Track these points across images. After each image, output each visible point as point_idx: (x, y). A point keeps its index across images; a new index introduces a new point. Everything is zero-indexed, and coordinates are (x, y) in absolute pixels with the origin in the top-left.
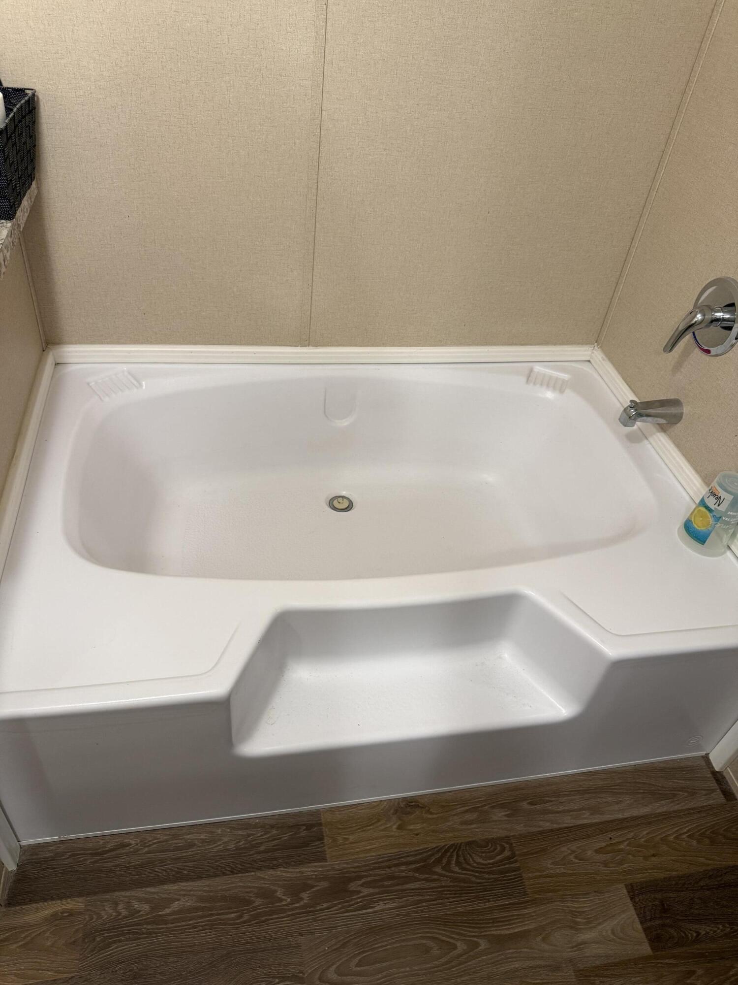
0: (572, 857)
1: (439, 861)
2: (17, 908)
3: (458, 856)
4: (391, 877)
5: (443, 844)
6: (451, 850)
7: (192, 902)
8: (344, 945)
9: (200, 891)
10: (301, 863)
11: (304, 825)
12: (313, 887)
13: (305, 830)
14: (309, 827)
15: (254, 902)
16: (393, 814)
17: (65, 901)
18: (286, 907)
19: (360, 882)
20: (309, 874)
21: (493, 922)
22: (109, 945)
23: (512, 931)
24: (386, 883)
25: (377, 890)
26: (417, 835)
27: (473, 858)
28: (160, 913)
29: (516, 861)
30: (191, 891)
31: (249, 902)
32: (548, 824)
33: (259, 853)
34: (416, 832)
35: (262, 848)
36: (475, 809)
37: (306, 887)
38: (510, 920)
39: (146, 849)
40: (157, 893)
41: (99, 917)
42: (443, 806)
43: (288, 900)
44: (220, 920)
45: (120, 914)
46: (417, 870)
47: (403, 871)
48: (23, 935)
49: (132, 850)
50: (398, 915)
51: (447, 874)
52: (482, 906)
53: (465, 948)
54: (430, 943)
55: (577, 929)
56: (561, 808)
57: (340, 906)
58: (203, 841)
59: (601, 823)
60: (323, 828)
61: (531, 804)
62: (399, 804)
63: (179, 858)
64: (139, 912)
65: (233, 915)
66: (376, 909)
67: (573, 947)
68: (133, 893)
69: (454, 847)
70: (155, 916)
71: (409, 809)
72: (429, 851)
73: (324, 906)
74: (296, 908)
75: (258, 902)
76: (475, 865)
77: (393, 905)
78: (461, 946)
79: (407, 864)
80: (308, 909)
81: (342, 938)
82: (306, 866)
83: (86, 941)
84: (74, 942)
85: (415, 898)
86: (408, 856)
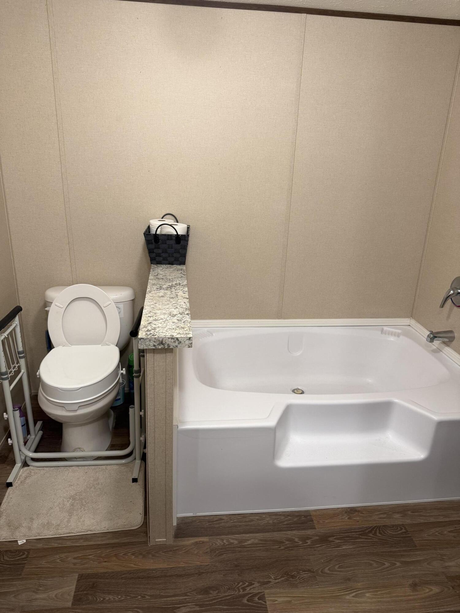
0: (437, 534)
1: (370, 532)
2: (179, 539)
3: (379, 530)
4: (348, 537)
5: (371, 526)
6: (376, 528)
7: (256, 541)
8: (331, 560)
9: (259, 537)
10: (304, 529)
11: (303, 516)
12: (312, 538)
13: (303, 517)
14: (305, 516)
15: (285, 543)
16: (345, 513)
17: (200, 538)
18: (300, 545)
19: (335, 537)
20: (309, 533)
21: (402, 556)
22: (222, 554)
23: (411, 560)
24: (346, 539)
25: (342, 541)
26: (358, 521)
27: (387, 532)
28: (243, 544)
29: (409, 534)
30: (255, 537)
31: (283, 542)
32: (422, 520)
33: (284, 525)
34: (357, 521)
35: (285, 523)
36: (385, 513)
37: (308, 538)
38: (409, 556)
39: (232, 521)
40: (240, 537)
41: (216, 544)
42: (368, 511)
43: (301, 543)
44: (271, 548)
45: (225, 544)
46: (360, 535)
47: (353, 535)
48: (184, 549)
49: (226, 521)
50: (354, 551)
51: (375, 537)
52: (394, 550)
53: (389, 565)
54: (372, 562)
55: (444, 561)
56: (428, 515)
57: (325, 546)
58: (257, 519)
59: (450, 521)
60: (312, 517)
61: (412, 512)
62: (347, 509)
63: (247, 525)
64: (233, 543)
65: (276, 547)
66: (343, 548)
67: (443, 568)
68: (229, 536)
69: (377, 527)
70: (241, 545)
71: (352, 512)
72: (365, 528)
73: (318, 545)
74: (305, 546)
75: (287, 542)
76: (389, 534)
77: (351, 547)
78: (387, 564)
79: (355, 532)
80: (311, 546)
81: (329, 558)
82: (307, 530)
83: (212, 552)
84: (207, 552)
85: (362, 545)
86: (355, 529)
